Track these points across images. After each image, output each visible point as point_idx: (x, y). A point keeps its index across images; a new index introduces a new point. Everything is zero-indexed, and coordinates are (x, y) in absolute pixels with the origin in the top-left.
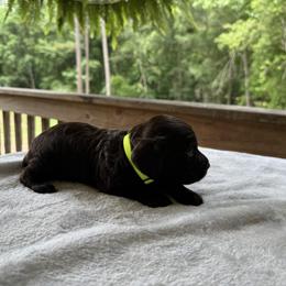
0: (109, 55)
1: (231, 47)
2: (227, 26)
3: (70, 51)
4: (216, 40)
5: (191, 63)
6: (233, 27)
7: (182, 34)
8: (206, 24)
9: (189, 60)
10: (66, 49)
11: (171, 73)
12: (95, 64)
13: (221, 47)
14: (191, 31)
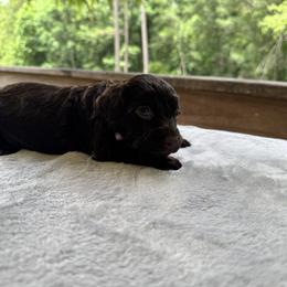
0: (149, 42)
1: (276, 30)
3: (108, 37)
4: (260, 24)
5: (232, 49)
6: (279, 8)
7: (225, 17)
8: (251, 6)
9: (231, 45)
12: (134, 50)
13: (265, 31)
14: (234, 14)
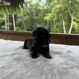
0: (15, 22)
1: (47, 20)
2: (46, 15)
4: (44, 18)
6: (48, 15)
7: (35, 16)
8: (41, 14)
10: (2, 20)
11: (33, 27)
12: (11, 24)
13: (45, 20)
14: (37, 16)
